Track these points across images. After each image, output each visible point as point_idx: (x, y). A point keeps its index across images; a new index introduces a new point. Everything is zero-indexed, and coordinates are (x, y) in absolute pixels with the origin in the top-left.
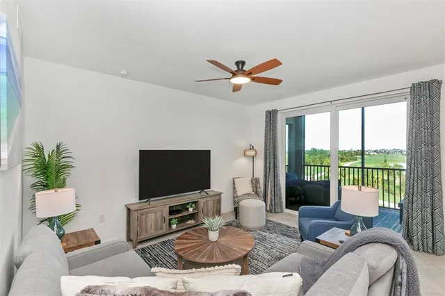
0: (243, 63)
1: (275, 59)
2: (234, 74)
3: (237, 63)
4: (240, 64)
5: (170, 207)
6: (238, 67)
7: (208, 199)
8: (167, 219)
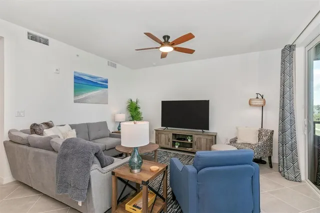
0: (169, 37)
1: (191, 34)
2: (162, 44)
3: (164, 37)
4: (166, 37)
5: (173, 134)
6: (165, 39)
7: (201, 136)
8: (171, 140)
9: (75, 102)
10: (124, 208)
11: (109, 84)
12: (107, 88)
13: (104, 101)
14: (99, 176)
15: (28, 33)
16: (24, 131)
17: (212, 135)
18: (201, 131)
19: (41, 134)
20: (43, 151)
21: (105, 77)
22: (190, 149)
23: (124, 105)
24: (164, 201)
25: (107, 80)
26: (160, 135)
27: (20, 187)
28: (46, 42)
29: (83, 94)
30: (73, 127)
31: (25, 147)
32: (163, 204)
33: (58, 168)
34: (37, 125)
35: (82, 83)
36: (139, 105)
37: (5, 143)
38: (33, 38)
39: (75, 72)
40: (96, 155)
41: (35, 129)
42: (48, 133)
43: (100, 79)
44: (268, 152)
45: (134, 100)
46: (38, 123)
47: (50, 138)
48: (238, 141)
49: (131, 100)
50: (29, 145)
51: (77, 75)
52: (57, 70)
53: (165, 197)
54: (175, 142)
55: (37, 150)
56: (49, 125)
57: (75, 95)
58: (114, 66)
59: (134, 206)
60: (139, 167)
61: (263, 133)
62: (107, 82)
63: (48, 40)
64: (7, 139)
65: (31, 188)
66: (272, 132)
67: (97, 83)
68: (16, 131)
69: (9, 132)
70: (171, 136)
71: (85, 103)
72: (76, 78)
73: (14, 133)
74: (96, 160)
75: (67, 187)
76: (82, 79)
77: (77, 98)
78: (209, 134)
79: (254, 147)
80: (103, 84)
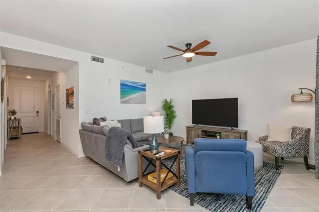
0: (190, 45)
1: (206, 41)
2: (185, 52)
3: (187, 45)
4: (188, 45)
5: (202, 131)
6: (187, 47)
7: (229, 133)
9: (121, 102)
10: (147, 178)
11: (147, 88)
12: (145, 91)
13: (143, 101)
14: (130, 153)
15: (92, 57)
16: (89, 123)
17: (241, 133)
18: (230, 128)
19: (99, 125)
20: (99, 135)
21: (143, 82)
23: (160, 104)
24: (177, 178)
25: (145, 84)
26: (190, 131)
27: (88, 160)
28: (102, 61)
30: (119, 121)
31: (90, 133)
32: (176, 180)
33: (106, 146)
34: (97, 119)
35: (127, 88)
36: (172, 104)
37: (80, 130)
38: (95, 59)
39: (121, 80)
40: (128, 138)
41: (95, 122)
42: (102, 124)
43: (139, 84)
44: (302, 152)
45: (169, 100)
46: (97, 118)
47: (103, 127)
48: (269, 139)
49: (166, 100)
50: (92, 132)
51: (122, 82)
52: (109, 80)
53: (178, 176)
55: (96, 135)
56: (104, 120)
57: (121, 98)
58: (151, 72)
59: (153, 177)
60: (157, 149)
61: (298, 132)
62: (145, 86)
63: (103, 59)
64: (80, 128)
65: (93, 161)
66: (308, 131)
67: (137, 87)
68: (85, 123)
69: (82, 124)
70: (200, 132)
72: (122, 85)
73: (84, 124)
74: (129, 142)
75: (111, 157)
76: (126, 85)
77: (123, 100)
78: (238, 131)
79: (282, 145)
80: (142, 88)
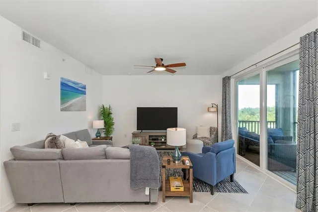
5: (149, 136)
8: (148, 141)
9: (62, 110)
11: (87, 91)
12: (85, 94)
13: (83, 108)
21: (84, 83)
22: (163, 147)
25: (85, 86)
29: (68, 101)
43: (80, 85)
45: (107, 107)
48: (198, 137)
49: (104, 106)
51: (63, 81)
54: (151, 142)
57: (62, 103)
62: (85, 89)
63: (39, 42)
67: (77, 89)
70: (147, 138)
71: (69, 111)
72: (62, 84)
76: (67, 86)
80: (83, 90)
